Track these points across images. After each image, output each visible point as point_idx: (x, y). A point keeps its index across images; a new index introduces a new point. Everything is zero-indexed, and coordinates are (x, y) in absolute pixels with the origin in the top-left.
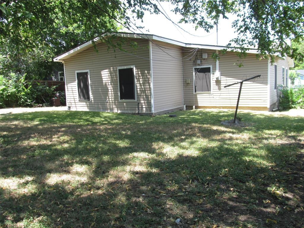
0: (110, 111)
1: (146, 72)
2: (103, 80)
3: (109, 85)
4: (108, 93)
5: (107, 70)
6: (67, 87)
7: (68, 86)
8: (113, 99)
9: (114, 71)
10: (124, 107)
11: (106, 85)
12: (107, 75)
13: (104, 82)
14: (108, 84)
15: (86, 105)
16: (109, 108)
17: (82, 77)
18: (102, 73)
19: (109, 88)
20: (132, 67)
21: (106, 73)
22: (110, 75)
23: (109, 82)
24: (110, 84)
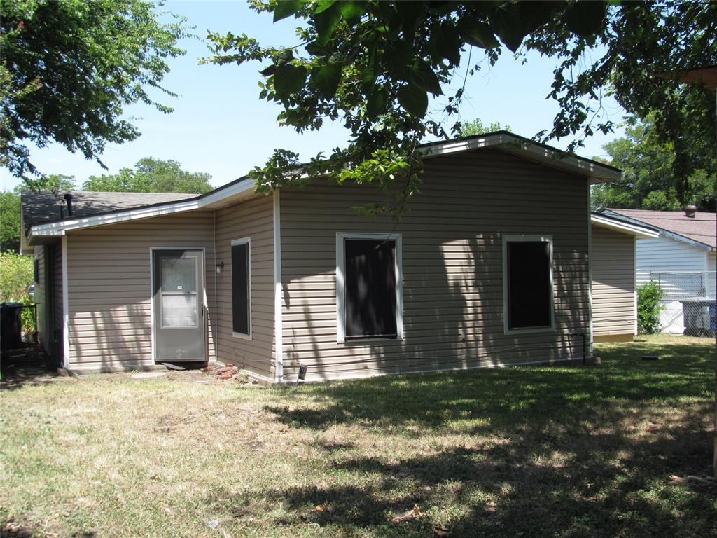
0: (468, 366)
1: (576, 255)
2: (449, 269)
3: (467, 286)
4: (462, 310)
5: (464, 242)
6: (285, 290)
7: (290, 286)
8: (479, 330)
9: (487, 244)
10: (516, 350)
11: (457, 286)
12: (463, 255)
13: (450, 276)
14: (464, 285)
15: (374, 357)
16: (463, 357)
17: (363, 257)
18: (445, 248)
19: (468, 297)
20: (543, 240)
21: (460, 248)
22: (472, 257)
23: (471, 276)
24: (470, 283)
